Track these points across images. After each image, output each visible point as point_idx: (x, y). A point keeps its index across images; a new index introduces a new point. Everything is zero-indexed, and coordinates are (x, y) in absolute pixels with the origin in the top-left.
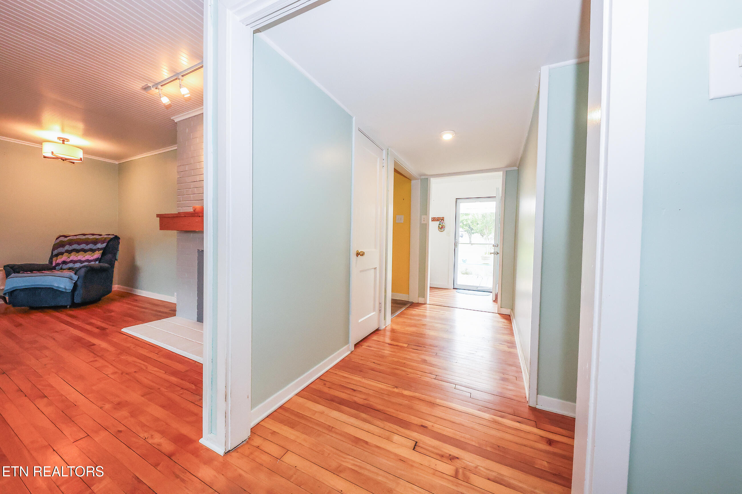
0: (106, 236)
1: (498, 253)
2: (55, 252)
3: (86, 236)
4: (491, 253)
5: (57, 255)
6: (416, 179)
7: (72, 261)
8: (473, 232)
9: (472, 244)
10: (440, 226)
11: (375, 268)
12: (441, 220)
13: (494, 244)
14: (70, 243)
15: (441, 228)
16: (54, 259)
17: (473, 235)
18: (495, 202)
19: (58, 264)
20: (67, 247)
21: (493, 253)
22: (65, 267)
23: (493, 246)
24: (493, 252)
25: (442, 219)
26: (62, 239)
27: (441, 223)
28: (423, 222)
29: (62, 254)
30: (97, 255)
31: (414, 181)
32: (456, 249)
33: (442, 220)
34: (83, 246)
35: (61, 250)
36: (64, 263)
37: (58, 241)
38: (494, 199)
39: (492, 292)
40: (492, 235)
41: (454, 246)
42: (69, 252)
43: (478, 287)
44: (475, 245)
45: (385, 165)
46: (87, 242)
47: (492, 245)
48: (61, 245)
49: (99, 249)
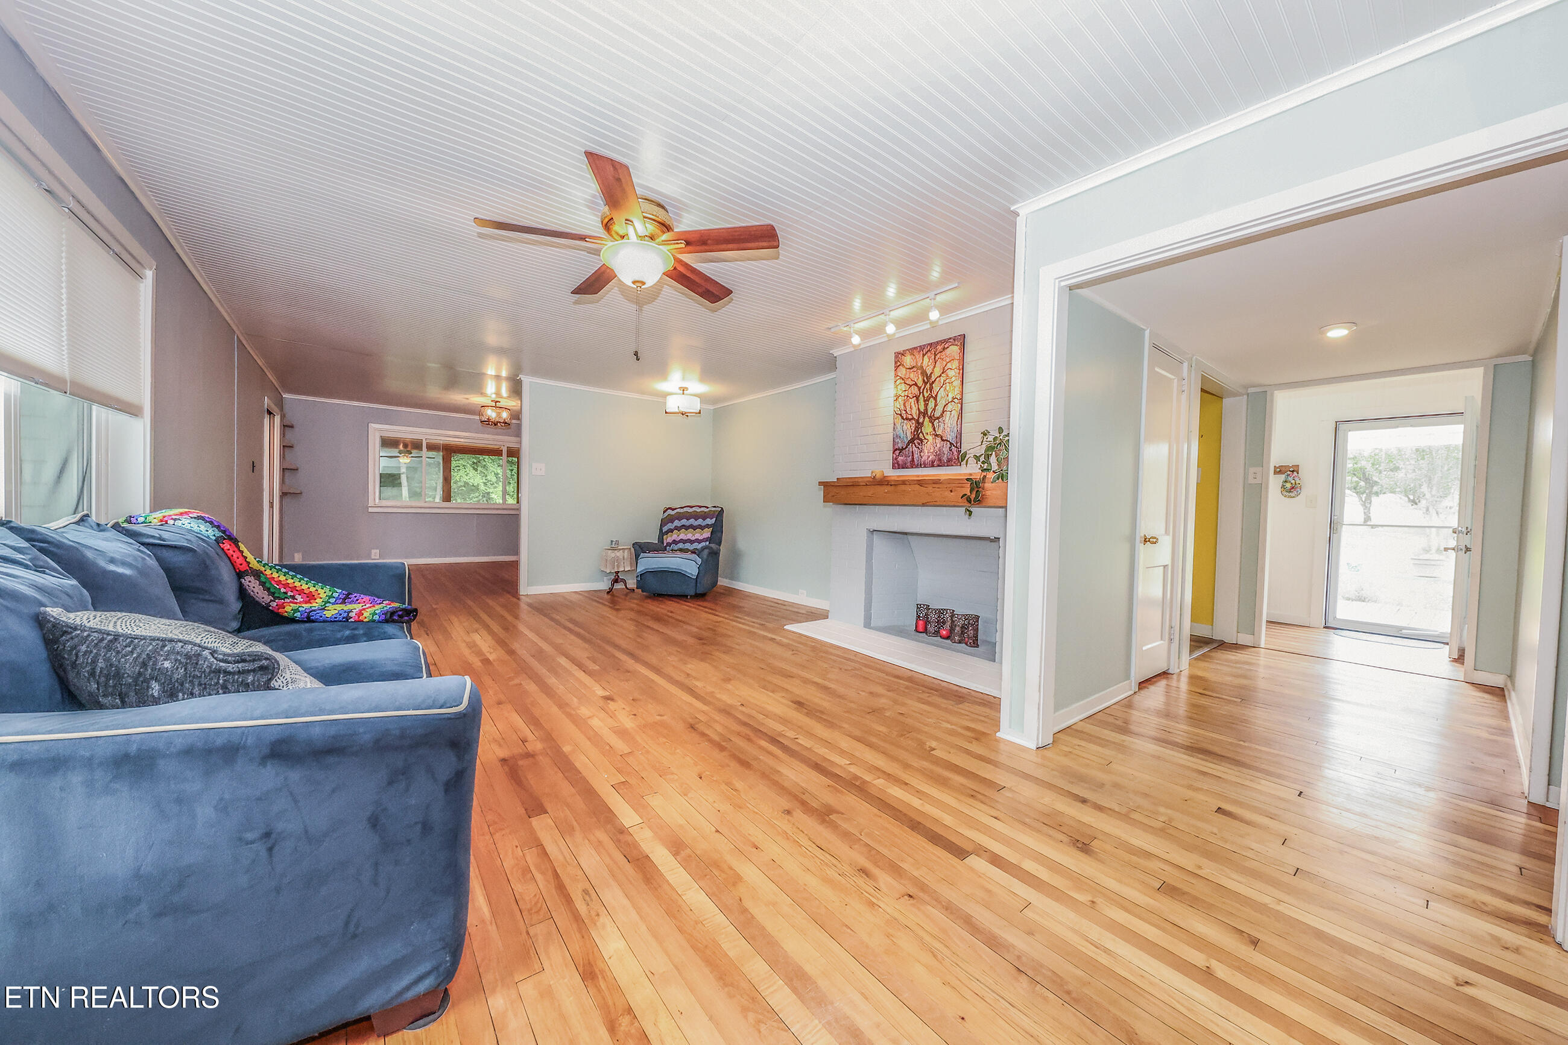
0: (714, 509)
1: (1468, 549)
2: (665, 529)
3: (694, 509)
4: (1446, 549)
5: (667, 533)
6: (1234, 394)
7: (681, 541)
8: (1375, 489)
9: (1373, 526)
10: (1288, 485)
11: (1165, 566)
12: (1289, 473)
13: (1456, 526)
14: (679, 517)
15: (1291, 489)
16: (665, 537)
17: (1374, 499)
18: (1463, 426)
19: (669, 544)
20: (677, 523)
21: (1454, 549)
22: (676, 547)
23: (1455, 532)
24: (1452, 546)
25: (1295, 470)
26: (670, 512)
27: (1290, 479)
28: (1251, 481)
29: (671, 531)
30: (707, 533)
31: (1232, 399)
32: (1334, 537)
33: (1293, 471)
34: (692, 521)
35: (670, 526)
36: (675, 542)
37: (666, 514)
38: (1459, 418)
39: (1447, 644)
40: (1453, 500)
41: (1329, 529)
42: (678, 528)
43: (1401, 629)
44: (1384, 527)
45: (1185, 388)
46: (696, 516)
47: (1451, 530)
48: (670, 519)
49: (708, 526)
